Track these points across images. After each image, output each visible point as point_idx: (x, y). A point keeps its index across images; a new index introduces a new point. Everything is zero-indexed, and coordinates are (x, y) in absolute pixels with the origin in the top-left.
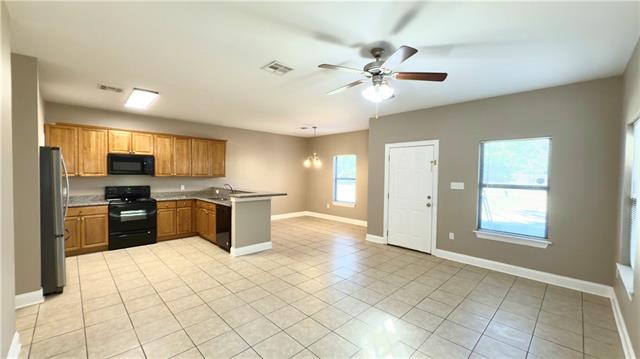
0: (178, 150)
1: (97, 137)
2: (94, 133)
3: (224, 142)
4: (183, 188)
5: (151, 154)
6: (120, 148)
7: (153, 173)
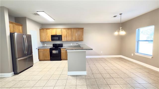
0: (68, 33)
1: (49, 31)
2: (48, 30)
3: (83, 28)
4: (71, 45)
5: (61, 34)
6: (54, 33)
7: (62, 40)
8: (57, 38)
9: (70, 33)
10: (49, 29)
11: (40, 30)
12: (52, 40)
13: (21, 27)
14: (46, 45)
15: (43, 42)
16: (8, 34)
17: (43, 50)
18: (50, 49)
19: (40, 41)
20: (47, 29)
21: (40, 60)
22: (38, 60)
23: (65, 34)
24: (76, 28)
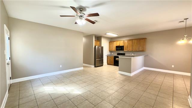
0: (129, 44)
1: (115, 43)
5: (123, 45)
6: (118, 45)
7: (123, 50)
8: (120, 48)
9: (131, 44)
10: (115, 41)
11: (109, 42)
12: (117, 50)
13: (99, 42)
14: (112, 54)
15: (111, 51)
16: (94, 47)
17: (110, 57)
18: (114, 56)
19: (109, 51)
20: (113, 42)
21: (108, 64)
22: (107, 64)
23: (127, 45)
24: (137, 39)
